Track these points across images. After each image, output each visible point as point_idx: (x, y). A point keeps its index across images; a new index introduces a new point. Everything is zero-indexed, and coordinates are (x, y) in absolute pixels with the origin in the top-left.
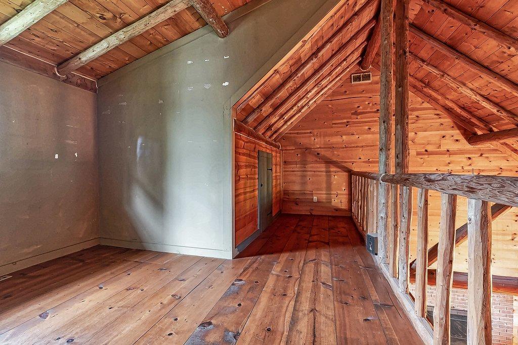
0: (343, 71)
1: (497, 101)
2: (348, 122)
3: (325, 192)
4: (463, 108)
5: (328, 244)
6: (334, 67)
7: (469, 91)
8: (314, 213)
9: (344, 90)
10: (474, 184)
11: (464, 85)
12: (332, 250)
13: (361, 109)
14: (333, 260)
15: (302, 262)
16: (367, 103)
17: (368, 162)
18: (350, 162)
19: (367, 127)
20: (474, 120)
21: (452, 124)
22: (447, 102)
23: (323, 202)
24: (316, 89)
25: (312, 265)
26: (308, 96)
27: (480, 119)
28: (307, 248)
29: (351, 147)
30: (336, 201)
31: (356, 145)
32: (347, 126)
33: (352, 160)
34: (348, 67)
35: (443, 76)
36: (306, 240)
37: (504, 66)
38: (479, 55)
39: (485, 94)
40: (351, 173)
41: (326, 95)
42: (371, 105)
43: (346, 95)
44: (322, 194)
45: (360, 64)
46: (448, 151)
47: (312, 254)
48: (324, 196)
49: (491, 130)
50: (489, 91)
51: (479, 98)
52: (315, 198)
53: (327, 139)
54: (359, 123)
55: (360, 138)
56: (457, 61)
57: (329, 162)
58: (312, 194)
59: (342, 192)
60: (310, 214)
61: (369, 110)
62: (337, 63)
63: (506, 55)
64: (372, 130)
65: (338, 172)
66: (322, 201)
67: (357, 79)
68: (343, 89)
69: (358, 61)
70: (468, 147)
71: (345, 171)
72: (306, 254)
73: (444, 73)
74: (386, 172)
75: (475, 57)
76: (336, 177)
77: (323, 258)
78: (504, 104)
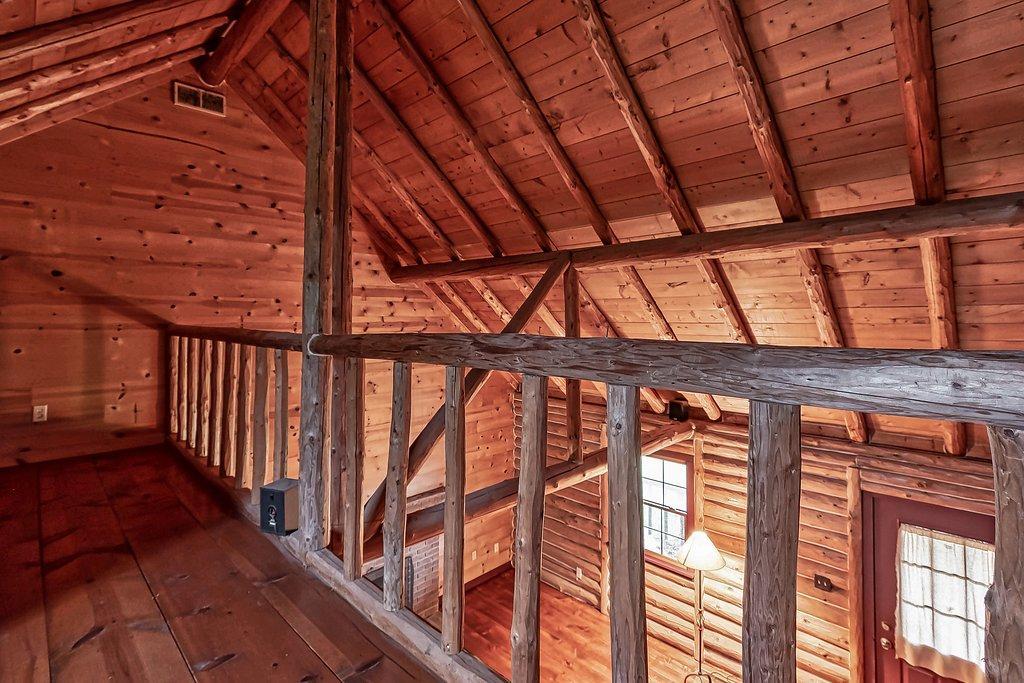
0: (153, 61)
1: (435, 216)
2: (161, 198)
3: (79, 389)
4: (388, 218)
5: (126, 549)
6: (134, 37)
7: (403, 191)
8: (33, 458)
9: (153, 113)
10: (633, 356)
11: (398, 179)
12: (148, 565)
13: (197, 174)
14: (167, 600)
15: (43, 665)
16: (212, 163)
17: (214, 302)
18: (165, 302)
19: (212, 221)
20: (401, 242)
21: (369, 243)
22: (367, 203)
23: (69, 420)
24: (65, 74)
25: (93, 654)
26: (34, 85)
27: (408, 241)
28: (45, 597)
29: (168, 264)
30: (119, 409)
31: (181, 260)
32: (158, 207)
33: (174, 298)
34: (168, 58)
35: (370, 153)
36: (28, 565)
37: (454, 165)
38: (427, 135)
39: (423, 202)
40: (167, 331)
41: (91, 109)
42: (222, 170)
43: (157, 127)
44: (71, 394)
45: (199, 64)
46: (363, 289)
47: (75, 612)
48: (77, 400)
49: (419, 261)
50: (430, 199)
51: (414, 206)
52: (41, 411)
53: (94, 233)
54: (193, 206)
55: (194, 243)
56: (398, 133)
57: (95, 300)
58: (28, 400)
59: (140, 383)
60: (13, 464)
61: (217, 180)
62: (147, 32)
63: (459, 149)
64: (226, 229)
65: (127, 327)
66: (67, 415)
67: (190, 97)
68: (150, 110)
69: (194, 55)
70: (390, 284)
71: (152, 326)
72: (48, 622)
73: (371, 150)
74: (321, 330)
75: (420, 137)
76: (120, 342)
77: (128, 609)
78: (442, 224)
